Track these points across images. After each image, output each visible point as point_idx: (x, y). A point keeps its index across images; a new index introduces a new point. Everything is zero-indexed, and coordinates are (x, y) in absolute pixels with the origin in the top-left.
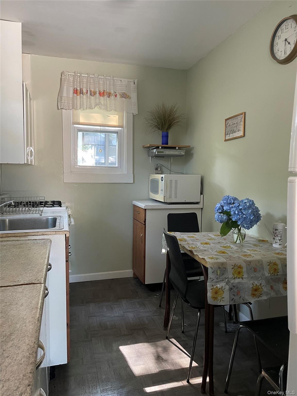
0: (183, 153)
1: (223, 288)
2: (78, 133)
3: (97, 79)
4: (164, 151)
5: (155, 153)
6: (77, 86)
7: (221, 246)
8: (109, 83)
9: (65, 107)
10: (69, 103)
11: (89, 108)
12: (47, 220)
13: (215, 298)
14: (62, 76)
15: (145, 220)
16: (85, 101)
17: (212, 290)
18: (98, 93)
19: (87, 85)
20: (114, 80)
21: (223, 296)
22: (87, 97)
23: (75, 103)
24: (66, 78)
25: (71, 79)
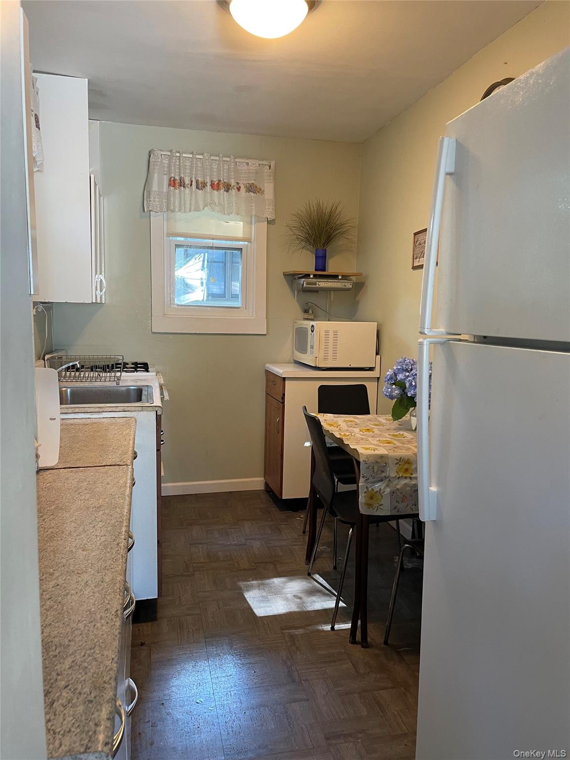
0: (349, 285)
1: (381, 492)
2: (175, 250)
3: (207, 161)
4: (317, 283)
5: (303, 285)
6: (175, 174)
7: (390, 435)
8: (227, 167)
9: (155, 208)
10: (162, 202)
11: (194, 210)
12: (128, 391)
13: (369, 505)
14: (150, 156)
15: (284, 395)
16: (188, 197)
17: (365, 494)
18: (209, 184)
19: (191, 173)
20: (236, 162)
21: (382, 503)
22: (191, 191)
23: (172, 202)
24: (157, 160)
25: (166, 162)
